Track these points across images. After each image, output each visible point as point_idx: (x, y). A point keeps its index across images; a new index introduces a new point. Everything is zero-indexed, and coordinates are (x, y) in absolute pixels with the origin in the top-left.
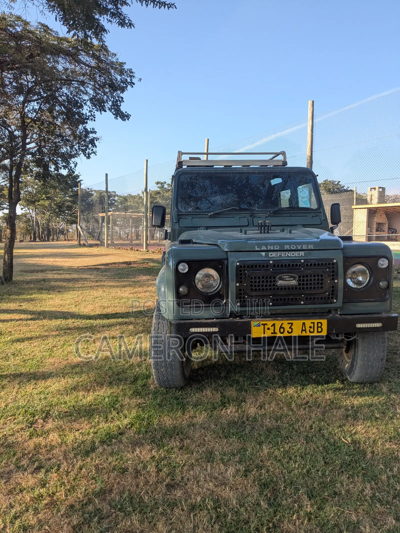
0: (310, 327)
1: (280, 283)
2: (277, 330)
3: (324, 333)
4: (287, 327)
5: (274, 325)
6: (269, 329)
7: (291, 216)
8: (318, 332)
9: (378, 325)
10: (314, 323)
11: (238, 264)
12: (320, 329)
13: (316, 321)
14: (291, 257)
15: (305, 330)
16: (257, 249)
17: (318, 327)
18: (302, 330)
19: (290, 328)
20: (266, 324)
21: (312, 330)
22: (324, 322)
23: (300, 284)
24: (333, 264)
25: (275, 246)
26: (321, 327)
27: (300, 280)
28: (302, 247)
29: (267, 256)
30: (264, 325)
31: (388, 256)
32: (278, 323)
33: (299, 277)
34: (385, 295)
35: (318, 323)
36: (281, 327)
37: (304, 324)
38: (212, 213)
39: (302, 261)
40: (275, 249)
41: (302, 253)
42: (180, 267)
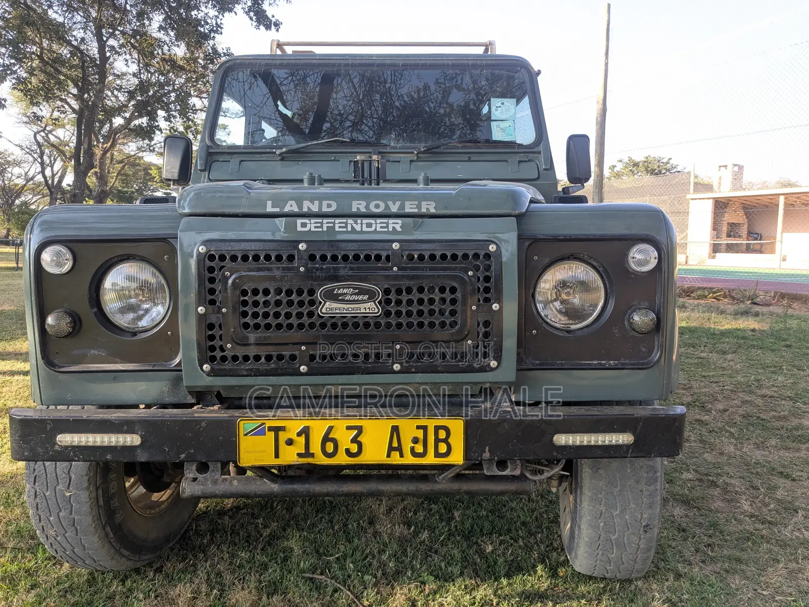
0: (415, 440)
1: (329, 308)
2: (316, 447)
3: (457, 457)
4: (344, 438)
5: (305, 432)
6: (290, 442)
8: (437, 455)
9: (624, 438)
10: (425, 428)
11: (202, 249)
12: (443, 448)
13: (431, 424)
14: (362, 232)
15: (399, 449)
16: (270, 209)
17: (437, 441)
18: (391, 449)
19: (354, 440)
20: (283, 429)
21: (419, 449)
22: (457, 427)
23: (387, 314)
24: (488, 256)
25: (325, 203)
26: (446, 441)
27: (388, 302)
28: (402, 207)
29: (291, 228)
30: (277, 430)
31: (662, 239)
32: (318, 428)
33: (387, 292)
34: (650, 352)
35: (437, 428)
36: (326, 439)
37: (395, 429)
38: (284, 150)
39: (396, 246)
40: (325, 209)
41: (396, 224)
42: (49, 257)
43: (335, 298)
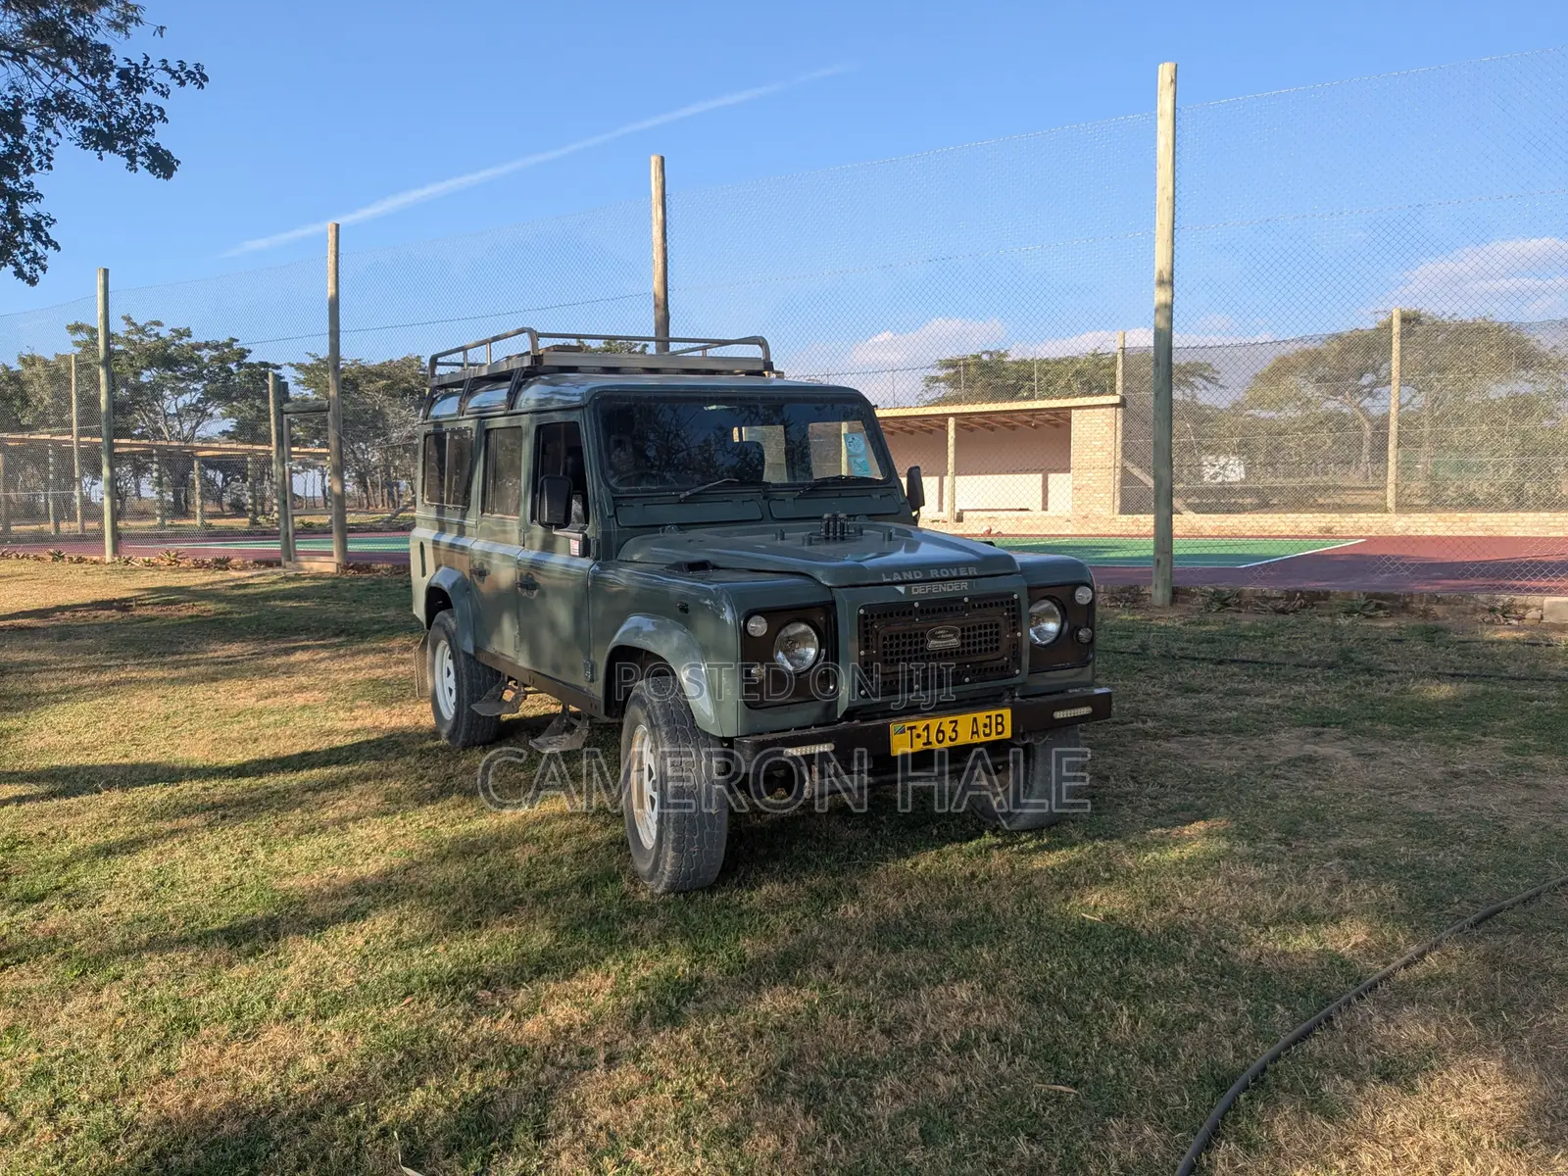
0: (985, 726)
1: (933, 644)
2: (933, 738)
3: (1007, 734)
4: (948, 729)
5: (927, 728)
6: (919, 736)
7: (840, 496)
8: (998, 733)
9: (1085, 711)
10: (990, 717)
11: (862, 611)
12: (1000, 728)
13: (993, 713)
14: (947, 592)
15: (977, 733)
16: (885, 580)
17: (997, 724)
18: (973, 733)
19: (954, 730)
20: (914, 727)
21: (987, 731)
22: (1007, 713)
23: (963, 645)
24: (1013, 603)
25: (915, 573)
26: (1001, 724)
27: (963, 637)
28: (958, 572)
29: (908, 590)
30: (911, 728)
31: (1088, 581)
32: (934, 723)
33: (963, 630)
34: (1087, 655)
35: (997, 716)
36: (939, 731)
37: (975, 719)
38: (688, 493)
39: (966, 600)
40: (917, 578)
41: (964, 585)
42: (752, 625)
43: (935, 637)
